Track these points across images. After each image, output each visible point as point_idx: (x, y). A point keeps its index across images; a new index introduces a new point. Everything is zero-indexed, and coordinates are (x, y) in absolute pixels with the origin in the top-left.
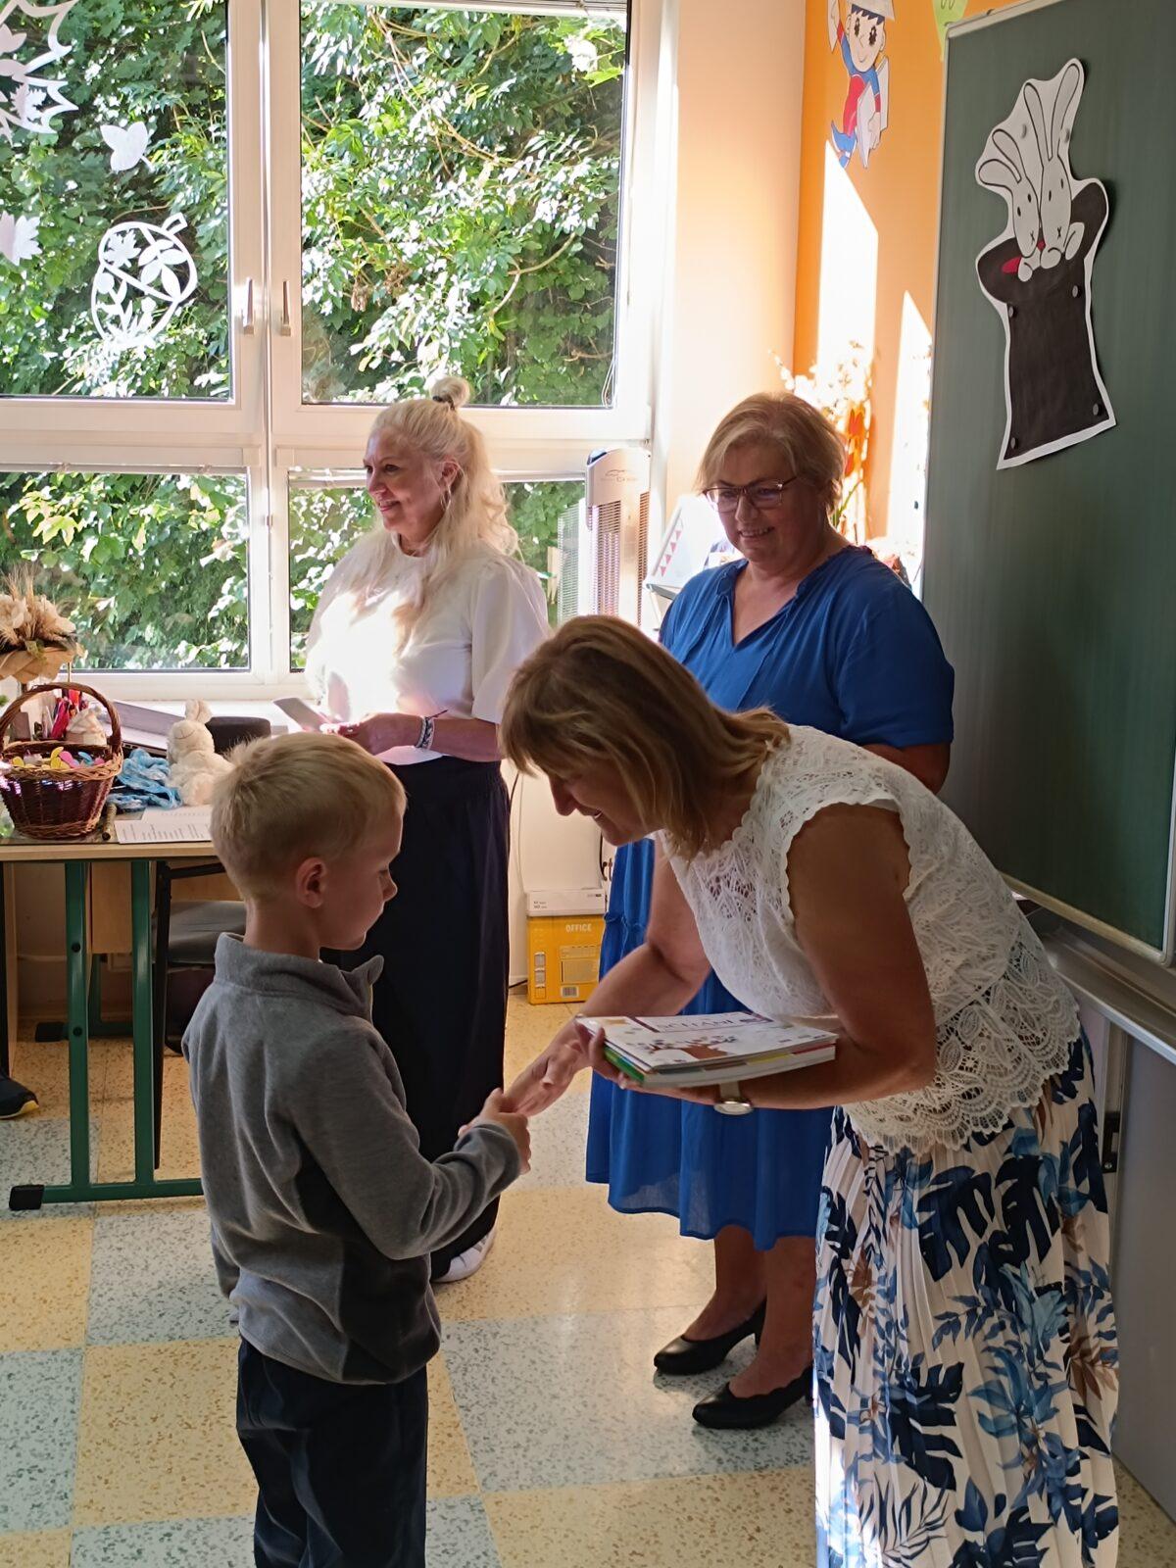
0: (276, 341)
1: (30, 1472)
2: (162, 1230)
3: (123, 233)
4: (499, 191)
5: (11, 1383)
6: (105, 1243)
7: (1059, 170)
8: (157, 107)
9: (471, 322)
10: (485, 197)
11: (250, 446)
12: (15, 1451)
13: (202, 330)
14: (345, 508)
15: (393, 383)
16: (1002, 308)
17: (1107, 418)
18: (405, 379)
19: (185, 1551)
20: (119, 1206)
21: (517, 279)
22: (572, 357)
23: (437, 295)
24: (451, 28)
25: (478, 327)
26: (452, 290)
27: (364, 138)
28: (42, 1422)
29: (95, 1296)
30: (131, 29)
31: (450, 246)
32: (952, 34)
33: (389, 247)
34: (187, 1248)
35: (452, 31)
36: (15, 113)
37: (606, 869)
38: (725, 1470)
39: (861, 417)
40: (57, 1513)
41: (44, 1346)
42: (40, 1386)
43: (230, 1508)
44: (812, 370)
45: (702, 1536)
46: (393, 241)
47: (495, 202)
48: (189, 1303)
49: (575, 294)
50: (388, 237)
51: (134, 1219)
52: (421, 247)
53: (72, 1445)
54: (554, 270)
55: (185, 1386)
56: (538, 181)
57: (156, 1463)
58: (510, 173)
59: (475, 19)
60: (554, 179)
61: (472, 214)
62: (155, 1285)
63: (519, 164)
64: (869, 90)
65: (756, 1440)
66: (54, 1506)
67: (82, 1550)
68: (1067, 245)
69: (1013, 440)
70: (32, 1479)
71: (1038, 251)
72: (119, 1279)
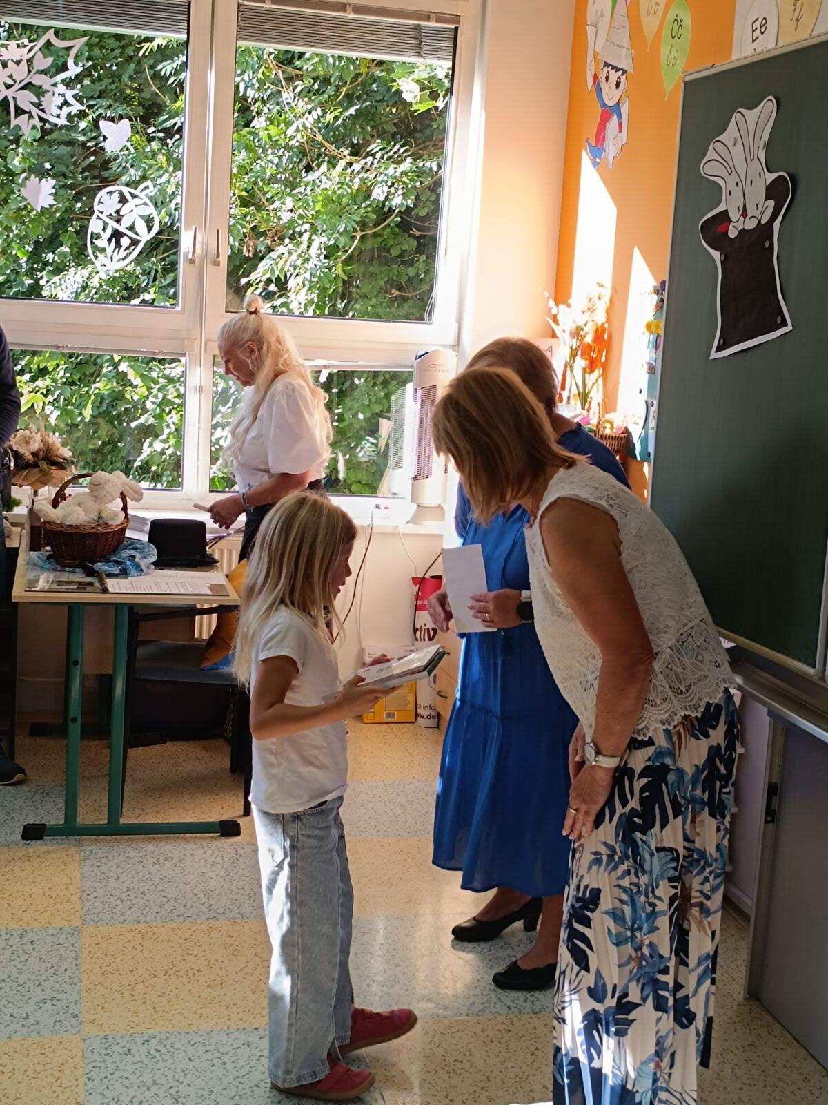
0: (210, 269)
1: (51, 1000)
2: (126, 855)
3: (110, 193)
4: (348, 179)
5: (33, 946)
6: (88, 862)
7: (758, 166)
8: (113, 115)
9: (326, 265)
10: (339, 183)
11: (189, 339)
12: (40, 988)
13: (139, 268)
14: (231, 391)
15: (270, 305)
16: (716, 255)
17: (786, 325)
18: (278, 302)
19: (160, 1051)
20: (96, 840)
21: (358, 237)
22: (391, 294)
23: (304, 246)
24: (320, 69)
25: (329, 268)
26: (314, 243)
27: (256, 141)
28: (56, 971)
29: (85, 895)
30: (90, 63)
31: (312, 215)
32: (687, 79)
33: (271, 214)
34: (144, 867)
35: (321, 71)
36: (43, 110)
37: (418, 633)
38: (513, 1013)
39: (603, 332)
40: (72, 1026)
41: (53, 925)
42: (52, 948)
43: (187, 1026)
44: (570, 301)
45: (500, 1052)
46: (275, 210)
47: (345, 187)
48: (148, 901)
49: (395, 252)
50: (272, 207)
51: (107, 848)
52: (293, 215)
53: (78, 985)
54: (381, 235)
55: (150, 951)
56: (375, 173)
57: (135, 998)
58: (356, 167)
59: (337, 63)
60: (386, 172)
61: (330, 193)
62: (125, 889)
63: (363, 162)
64: (615, 119)
65: (532, 995)
66: (69, 1021)
67: (91, 1048)
68: (762, 214)
69: (722, 340)
70: (53, 1005)
71: (742, 218)
72: (100, 885)
